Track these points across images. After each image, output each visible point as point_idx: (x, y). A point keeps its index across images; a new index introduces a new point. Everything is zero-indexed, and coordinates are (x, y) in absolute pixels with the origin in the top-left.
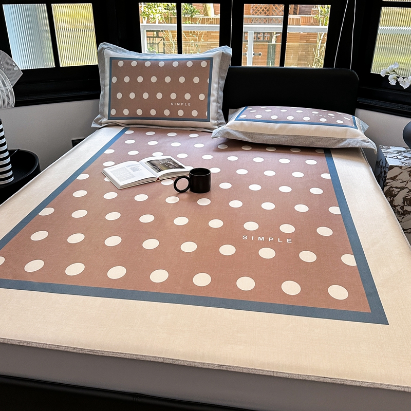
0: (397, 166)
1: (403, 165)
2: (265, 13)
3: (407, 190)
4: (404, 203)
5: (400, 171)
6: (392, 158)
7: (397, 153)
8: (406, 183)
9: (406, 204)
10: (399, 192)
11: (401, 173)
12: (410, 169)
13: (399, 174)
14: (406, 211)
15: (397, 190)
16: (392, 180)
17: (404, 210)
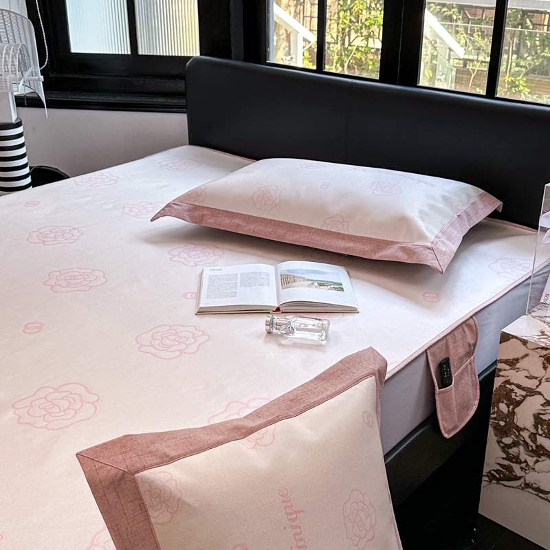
0: (516, 337)
4: (536, 428)
8: (537, 382)
9: (540, 432)
10: (525, 397)
11: (527, 355)
12: (544, 352)
13: (523, 358)
14: (541, 447)
15: (520, 392)
16: (507, 367)
17: (538, 443)
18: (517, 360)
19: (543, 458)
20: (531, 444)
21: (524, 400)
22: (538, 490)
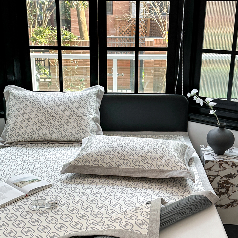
0: (210, 161)
1: (215, 160)
2: (128, 33)
3: (219, 177)
4: (219, 187)
5: (213, 164)
6: (208, 154)
7: (211, 151)
8: (218, 172)
9: (220, 187)
10: (214, 178)
11: (214, 165)
12: (220, 163)
13: (213, 166)
14: (221, 192)
15: (212, 177)
16: (208, 171)
17: (220, 191)
18: (211, 168)
19: (222, 195)
20: (217, 192)
21: (214, 180)
22: (221, 206)
